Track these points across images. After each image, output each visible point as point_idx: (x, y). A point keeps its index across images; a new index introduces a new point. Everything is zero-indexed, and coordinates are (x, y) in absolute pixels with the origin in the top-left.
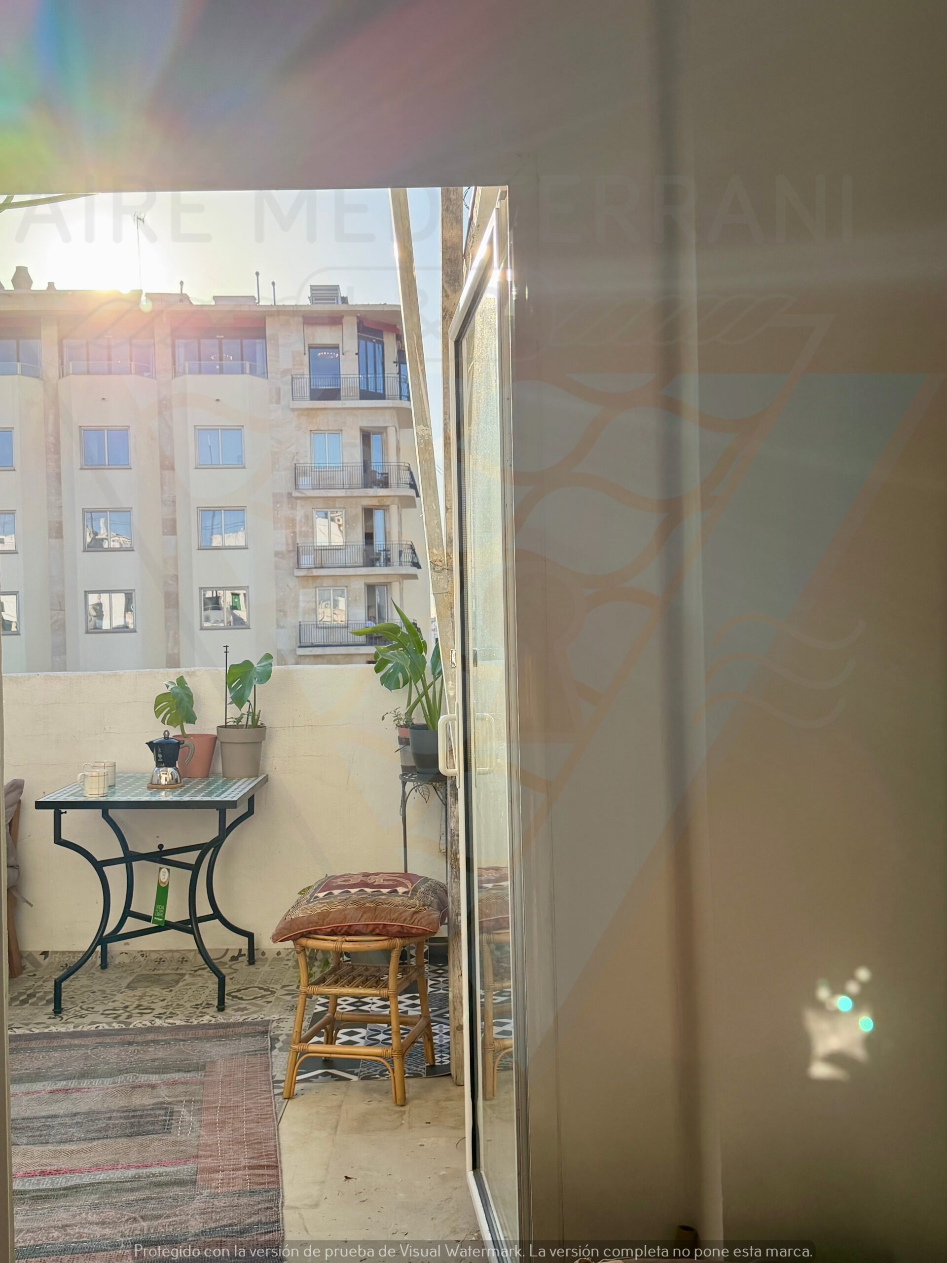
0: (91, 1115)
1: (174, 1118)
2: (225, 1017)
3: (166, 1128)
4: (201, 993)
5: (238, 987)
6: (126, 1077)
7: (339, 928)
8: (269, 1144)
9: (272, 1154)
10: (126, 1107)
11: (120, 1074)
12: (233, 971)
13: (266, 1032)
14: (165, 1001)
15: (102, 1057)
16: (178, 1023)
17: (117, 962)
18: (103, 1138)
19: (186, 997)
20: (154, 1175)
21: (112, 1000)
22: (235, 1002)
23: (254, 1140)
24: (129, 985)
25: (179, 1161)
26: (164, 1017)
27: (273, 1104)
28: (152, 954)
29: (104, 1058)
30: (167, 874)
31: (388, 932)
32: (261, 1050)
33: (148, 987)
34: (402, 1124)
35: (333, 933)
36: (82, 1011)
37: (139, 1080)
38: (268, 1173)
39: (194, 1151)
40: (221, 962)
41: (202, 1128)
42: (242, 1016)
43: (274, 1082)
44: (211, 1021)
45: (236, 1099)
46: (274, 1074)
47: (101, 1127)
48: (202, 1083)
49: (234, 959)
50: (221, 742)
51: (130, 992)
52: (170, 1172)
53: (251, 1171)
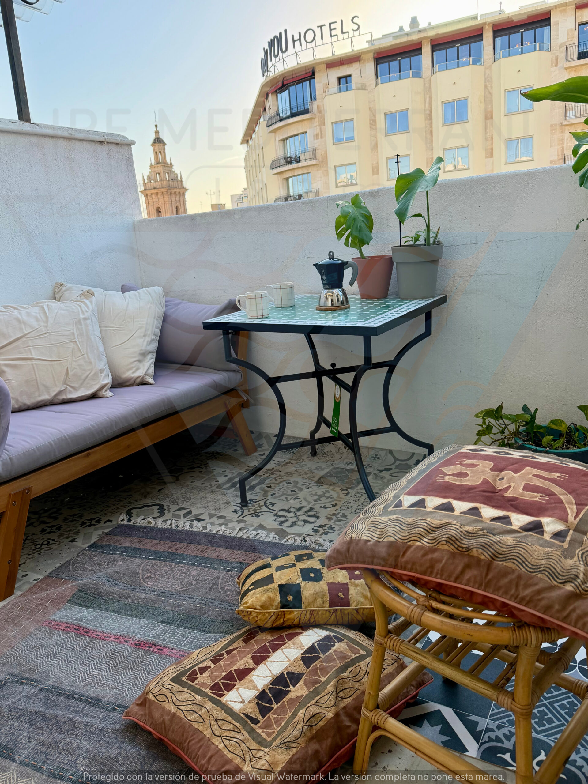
14: (335, 508)
19: (355, 506)
21: (295, 497)
24: (320, 479)
30: (340, 393)
33: (333, 485)
36: (264, 507)
40: (407, 464)
50: (396, 263)
51: (316, 488)
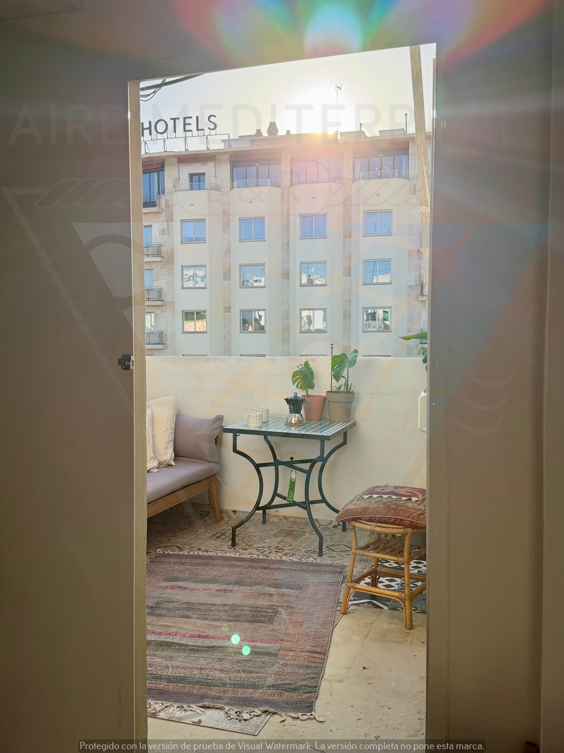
0: (234, 607)
1: (277, 615)
2: (321, 560)
3: (271, 620)
4: (313, 544)
5: (333, 543)
6: (258, 587)
7: (374, 518)
8: (325, 640)
9: (324, 646)
10: (253, 604)
11: (256, 585)
12: (333, 534)
13: (341, 572)
14: (292, 546)
15: (249, 574)
16: (295, 560)
17: (271, 521)
18: (236, 621)
19: (303, 545)
20: (256, 647)
21: (263, 542)
22: (329, 552)
23: (317, 636)
24: (275, 534)
25: (272, 641)
26: (289, 555)
27: (334, 616)
28: (290, 518)
29: (250, 575)
30: (295, 475)
31: (403, 523)
32: (335, 583)
33: (285, 537)
34: (407, 640)
35: (370, 520)
36: (247, 546)
37: (265, 590)
38: (319, 657)
39: (282, 637)
40: (327, 527)
41: (290, 624)
42: (331, 560)
43: (338, 603)
44: (313, 561)
45: (313, 610)
46: (339, 598)
47: (237, 615)
48: (298, 597)
49: (335, 526)
50: (328, 401)
51: (275, 538)
52: (265, 647)
53: (310, 654)
